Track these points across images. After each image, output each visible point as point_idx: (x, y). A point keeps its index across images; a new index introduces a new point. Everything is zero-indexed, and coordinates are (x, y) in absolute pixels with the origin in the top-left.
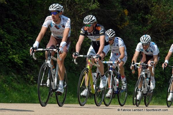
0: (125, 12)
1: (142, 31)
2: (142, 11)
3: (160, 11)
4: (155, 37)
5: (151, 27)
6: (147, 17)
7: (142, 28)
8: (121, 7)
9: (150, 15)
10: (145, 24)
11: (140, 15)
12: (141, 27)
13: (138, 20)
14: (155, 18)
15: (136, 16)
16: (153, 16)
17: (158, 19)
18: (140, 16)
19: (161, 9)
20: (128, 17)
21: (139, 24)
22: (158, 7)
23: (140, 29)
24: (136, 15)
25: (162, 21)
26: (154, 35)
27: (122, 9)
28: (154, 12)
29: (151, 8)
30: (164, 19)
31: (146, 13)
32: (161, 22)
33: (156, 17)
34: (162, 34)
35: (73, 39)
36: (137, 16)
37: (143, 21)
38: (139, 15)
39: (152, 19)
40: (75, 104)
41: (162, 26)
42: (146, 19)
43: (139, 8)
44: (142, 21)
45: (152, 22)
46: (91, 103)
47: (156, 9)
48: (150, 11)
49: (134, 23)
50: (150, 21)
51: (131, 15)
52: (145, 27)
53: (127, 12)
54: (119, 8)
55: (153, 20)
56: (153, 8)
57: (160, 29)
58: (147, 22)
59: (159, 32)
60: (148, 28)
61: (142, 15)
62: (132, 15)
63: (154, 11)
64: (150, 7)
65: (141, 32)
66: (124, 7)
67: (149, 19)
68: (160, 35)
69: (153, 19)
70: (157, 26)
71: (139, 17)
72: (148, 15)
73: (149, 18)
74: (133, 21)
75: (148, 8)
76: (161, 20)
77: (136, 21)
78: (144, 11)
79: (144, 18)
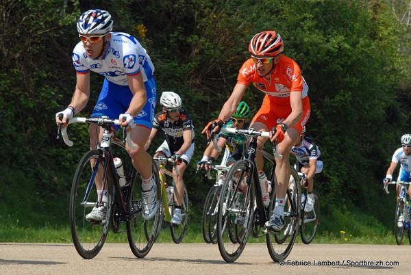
0: (140, 31)
1: (179, 73)
2: (180, 28)
3: (220, 26)
4: (208, 86)
5: (199, 63)
6: (190, 40)
7: (180, 65)
8: (130, 18)
9: (196, 36)
10: (186, 56)
11: (175, 35)
12: (176, 64)
13: (169, 47)
14: (207, 44)
15: (165, 39)
16: (203, 40)
17: (216, 44)
18: (175, 37)
19: (222, 23)
20: (147, 40)
21: (172, 58)
22: (214, 19)
23: (176, 67)
24: (165, 36)
25: (225, 49)
26: (205, 82)
27: (133, 21)
28: (205, 29)
29: (198, 21)
30: (228, 46)
31: (189, 31)
32: (222, 52)
33: (210, 42)
34: (224, 79)
35: (20, 92)
36: (169, 38)
37: (181, 50)
38: (171, 35)
39: (201, 46)
40: (25, 242)
41: (224, 61)
42: (188, 45)
43: (173, 19)
44: (178, 51)
45: (201, 52)
46: (60, 239)
47: (210, 22)
48: (198, 27)
49: (160, 53)
50: (197, 51)
51: (153, 36)
52: (185, 64)
53: (143, 31)
54: (126, 20)
55: (203, 47)
56: (205, 19)
57: (220, 68)
58: (191, 52)
59: (217, 74)
60: (192, 66)
61: (178, 35)
62: (155, 36)
63: (207, 26)
64: (198, 19)
65: (178, 75)
66: (138, 17)
67: (195, 45)
68: (219, 81)
69: (203, 45)
70: (214, 62)
71: (171, 41)
72: (192, 36)
73: (195, 42)
74: (159, 51)
75: (193, 19)
76: (222, 48)
77: (166, 49)
78: (183, 26)
79: (184, 44)
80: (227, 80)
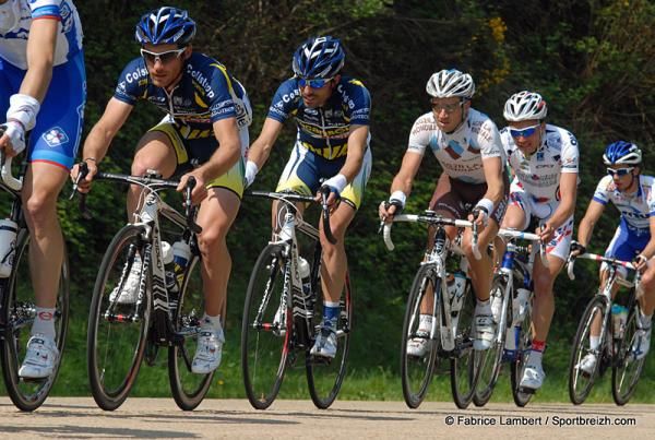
0: (495, 30)
1: (563, 105)
2: (564, 24)
3: (635, 21)
4: (616, 128)
5: (597, 86)
6: (584, 46)
7: (564, 90)
8: (477, 8)
9: (593, 38)
10: (575, 75)
11: (555, 38)
12: (559, 89)
13: (545, 57)
14: (613, 52)
15: (539, 44)
16: (606, 45)
17: (629, 53)
18: (555, 41)
19: (639, 15)
20: (508, 46)
21: (549, 77)
22: (626, 8)
23: (556, 94)
24: (538, 39)
25: (644, 62)
26: (609, 119)
27: (482, 13)
28: (609, 27)
29: (597, 12)
30: (650, 56)
31: (580, 31)
32: (640, 66)
33: (617, 49)
34: (644, 115)
35: (286, 138)
36: (544, 43)
37: (566, 64)
38: (549, 38)
39: (601, 55)
40: (297, 398)
41: (645, 84)
42: (580, 55)
43: (552, 9)
44: (561, 65)
45: (602, 67)
46: (359, 394)
47: (618, 14)
48: (596, 23)
49: (530, 70)
50: (595, 64)
51: (517, 40)
52: (574, 88)
53: (500, 28)
54: (471, 12)
55: (606, 58)
56: (608, 9)
57: (635, 97)
58: (583, 66)
59: (629, 105)
60: (586, 92)
61: (561, 38)
62: (522, 39)
63: (612, 21)
64: (596, 8)
65: (561, 108)
66: (490, 6)
67: (592, 55)
68: (633, 119)
69: (605, 54)
70: (625, 84)
71: (548, 49)
72: (586, 38)
73: (590, 50)
74: (528, 65)
75: (587, 9)
76: (640, 60)
77: (540, 62)
78: (569, 21)
79: (572, 53)
80: (647, 115)
